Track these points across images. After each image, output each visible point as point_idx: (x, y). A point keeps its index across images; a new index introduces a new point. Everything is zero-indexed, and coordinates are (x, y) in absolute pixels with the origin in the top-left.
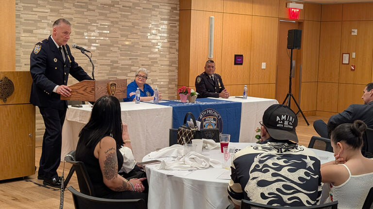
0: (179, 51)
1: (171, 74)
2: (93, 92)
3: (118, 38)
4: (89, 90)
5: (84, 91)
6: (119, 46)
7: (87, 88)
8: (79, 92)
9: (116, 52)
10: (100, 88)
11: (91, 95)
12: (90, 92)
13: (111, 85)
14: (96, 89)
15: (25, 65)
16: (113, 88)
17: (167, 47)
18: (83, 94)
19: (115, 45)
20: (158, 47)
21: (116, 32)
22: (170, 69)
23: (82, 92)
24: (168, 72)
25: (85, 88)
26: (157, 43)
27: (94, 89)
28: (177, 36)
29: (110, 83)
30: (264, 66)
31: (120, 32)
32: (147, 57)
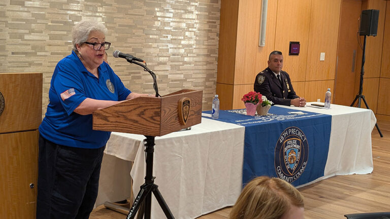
0: (220, 35)
1: (208, 67)
2: (157, 118)
3: (143, 15)
4: (149, 114)
5: (139, 115)
6: (144, 27)
7: (145, 110)
8: (129, 117)
9: (140, 36)
10: (167, 110)
11: (153, 125)
12: (152, 118)
13: (184, 103)
14: (163, 112)
15: (13, 53)
16: (186, 108)
17: (205, 30)
18: (137, 122)
19: (139, 26)
20: (194, 30)
21: (141, 8)
22: (208, 60)
23: (135, 118)
24: (206, 65)
25: (141, 110)
26: (193, 25)
27: (158, 114)
28: (218, 14)
29: (183, 100)
30: (322, 57)
31: (145, 8)
32: (180, 44)
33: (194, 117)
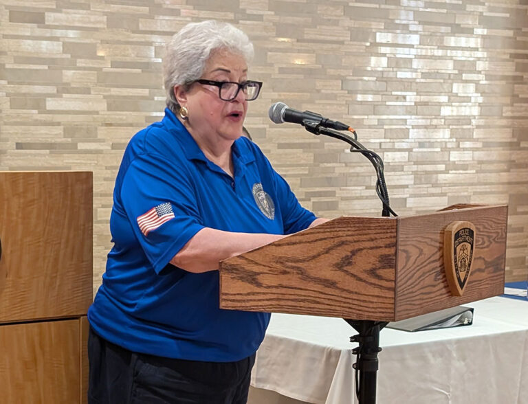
1: (514, 175)
2: (387, 273)
3: (342, 43)
4: (364, 262)
5: (339, 266)
6: (343, 73)
7: (353, 253)
8: (313, 273)
9: (335, 97)
10: (414, 253)
11: (377, 291)
12: (373, 272)
13: (457, 235)
14: (401, 258)
15: (19, 146)
16: (463, 251)
17: (504, 78)
18: (332, 284)
19: (331, 72)
20: (474, 77)
21: (336, 23)
22: (514, 157)
23: (328, 274)
24: (508, 171)
25: (344, 252)
26: (473, 64)
27: (389, 262)
29: (456, 226)
31: (348, 22)
32: (437, 116)
33: (484, 275)
